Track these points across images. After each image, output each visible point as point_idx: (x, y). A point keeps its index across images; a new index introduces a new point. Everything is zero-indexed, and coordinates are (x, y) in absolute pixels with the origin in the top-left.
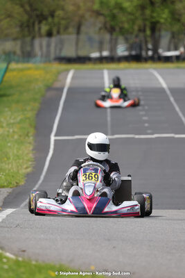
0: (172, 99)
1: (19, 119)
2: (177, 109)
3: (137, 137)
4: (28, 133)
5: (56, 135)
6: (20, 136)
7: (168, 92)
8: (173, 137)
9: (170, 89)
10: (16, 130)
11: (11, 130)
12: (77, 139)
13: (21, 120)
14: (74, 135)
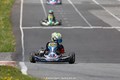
0: (76, 10)
1: (1, 18)
2: (80, 14)
4: (8, 25)
5: (22, 26)
6: (5, 27)
7: (74, 6)
9: (74, 4)
10: (2, 24)
12: (33, 28)
13: (3, 19)
14: (31, 27)
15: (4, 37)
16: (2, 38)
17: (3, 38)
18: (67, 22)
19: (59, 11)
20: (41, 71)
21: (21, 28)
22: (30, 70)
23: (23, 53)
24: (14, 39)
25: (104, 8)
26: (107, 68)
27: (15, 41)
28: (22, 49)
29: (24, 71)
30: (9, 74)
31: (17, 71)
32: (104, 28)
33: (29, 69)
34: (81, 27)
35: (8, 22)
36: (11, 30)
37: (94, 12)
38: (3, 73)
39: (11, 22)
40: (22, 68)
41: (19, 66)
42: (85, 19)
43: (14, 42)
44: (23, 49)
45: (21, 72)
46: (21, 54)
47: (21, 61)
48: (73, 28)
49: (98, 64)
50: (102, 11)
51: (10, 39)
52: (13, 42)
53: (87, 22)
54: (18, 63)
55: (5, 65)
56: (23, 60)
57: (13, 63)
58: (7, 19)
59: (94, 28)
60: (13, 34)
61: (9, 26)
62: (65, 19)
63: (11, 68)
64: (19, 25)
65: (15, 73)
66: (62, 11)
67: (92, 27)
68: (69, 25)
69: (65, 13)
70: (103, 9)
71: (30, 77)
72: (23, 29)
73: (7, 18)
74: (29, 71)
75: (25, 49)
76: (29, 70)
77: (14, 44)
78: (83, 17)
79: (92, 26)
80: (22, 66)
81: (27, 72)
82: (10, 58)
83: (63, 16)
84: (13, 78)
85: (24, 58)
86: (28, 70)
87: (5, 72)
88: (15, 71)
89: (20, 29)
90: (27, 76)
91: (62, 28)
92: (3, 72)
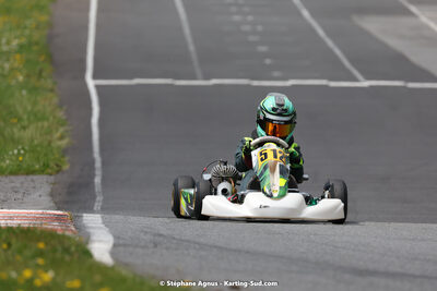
0: (306, 13)
1: (15, 43)
2: (321, 32)
3: (256, 83)
4: (41, 72)
5: (95, 77)
6: (28, 76)
8: (326, 86)
10: (16, 65)
11: (7, 66)
13: (21, 47)
14: (131, 78)
15: (25, 117)
16: (15, 121)
17: (20, 119)
18: (268, 61)
19: (237, 18)
20: (167, 248)
21: (91, 83)
22: (125, 245)
23: (97, 180)
24: (62, 125)
25: (413, 9)
26: (423, 240)
27: (67, 131)
28: (93, 161)
29: (101, 249)
30: (40, 261)
31: (73, 249)
32: (411, 85)
33: (121, 242)
34: (324, 82)
35: (42, 58)
36: (52, 90)
37: (374, 25)
38: (19, 258)
39: (51, 59)
40: (94, 238)
41: (80, 228)
42: (338, 52)
43: (62, 138)
44: (98, 164)
45: (88, 254)
46: (89, 184)
47: (90, 210)
48: (293, 86)
49: (386, 224)
50: (405, 21)
51: (46, 124)
52: (58, 134)
53: (347, 63)
54: (75, 220)
55: (25, 224)
56: (97, 206)
57: (58, 218)
58: (35, 48)
59: (371, 87)
60: (60, 106)
61: (44, 74)
62: (263, 49)
63: (49, 236)
64: (83, 70)
65: (67, 258)
66: (250, 18)
67: (366, 84)
68: (276, 74)
69: (260, 28)
70: (410, 14)
71: (124, 272)
72: (97, 87)
73: (37, 44)
74: (121, 249)
75: (103, 163)
76: (120, 245)
77: (64, 143)
78: (330, 43)
79: (368, 78)
80: (91, 231)
81: (113, 253)
82: (46, 200)
83: (252, 38)
84: (57, 274)
85: (99, 198)
86: (115, 246)
87: (28, 253)
88: (66, 250)
89: (85, 85)
90: (112, 268)
91: (249, 86)
92: (20, 252)
